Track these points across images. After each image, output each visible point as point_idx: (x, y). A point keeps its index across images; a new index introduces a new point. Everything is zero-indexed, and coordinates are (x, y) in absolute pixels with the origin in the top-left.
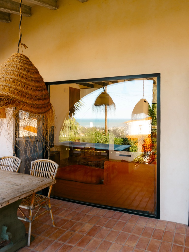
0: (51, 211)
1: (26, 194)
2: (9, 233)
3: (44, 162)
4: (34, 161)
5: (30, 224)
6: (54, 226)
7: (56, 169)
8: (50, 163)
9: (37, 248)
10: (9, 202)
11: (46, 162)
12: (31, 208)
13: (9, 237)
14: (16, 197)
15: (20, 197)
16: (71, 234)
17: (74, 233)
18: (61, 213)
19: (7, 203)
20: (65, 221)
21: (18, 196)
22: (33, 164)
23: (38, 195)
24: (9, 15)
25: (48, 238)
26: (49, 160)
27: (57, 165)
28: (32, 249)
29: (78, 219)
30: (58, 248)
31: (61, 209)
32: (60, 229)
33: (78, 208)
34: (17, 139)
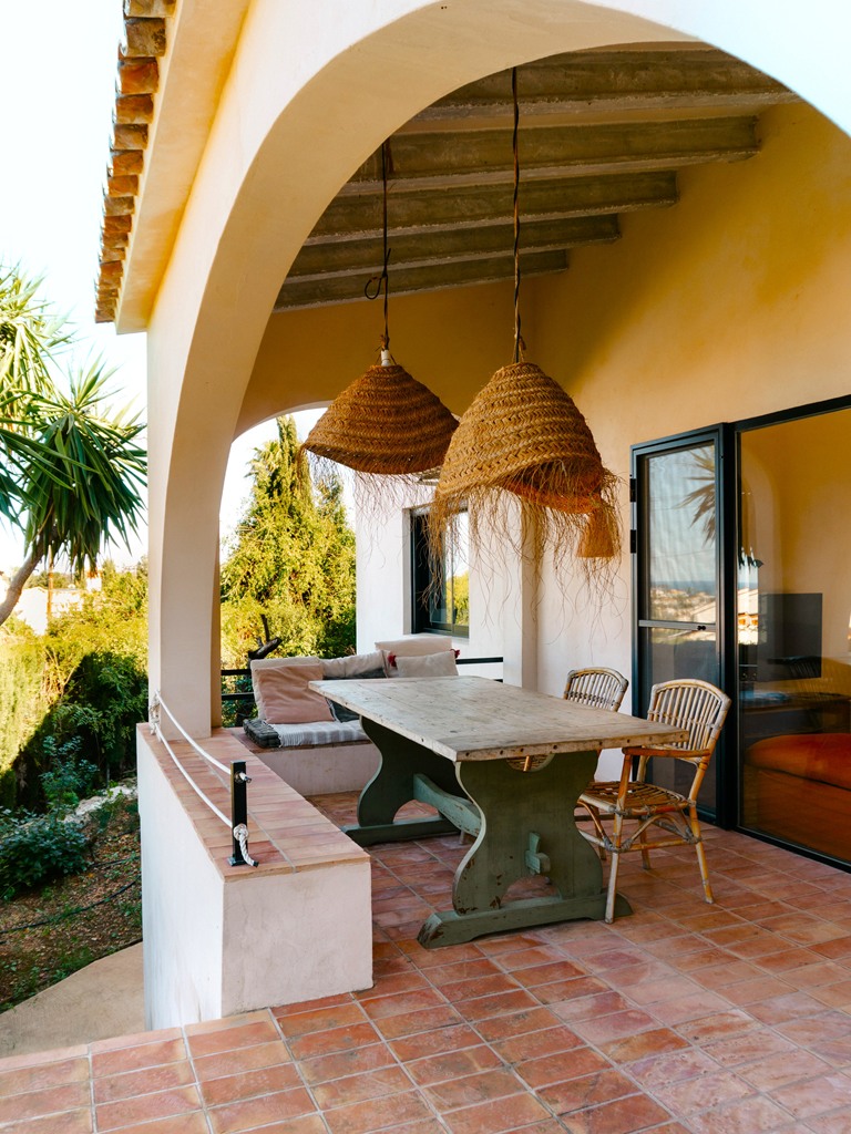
0: (698, 847)
1: (575, 745)
2: (543, 856)
3: (689, 689)
4: (662, 685)
5: (615, 856)
6: (709, 900)
7: (721, 713)
8: (706, 692)
9: (630, 932)
10: (522, 750)
11: (695, 690)
12: (618, 809)
13: (541, 865)
14: (545, 744)
15: (555, 747)
16: (756, 933)
17: (766, 933)
18: (753, 878)
19: (518, 751)
20: (755, 899)
21: (550, 744)
22: (658, 694)
23: (664, 790)
24: (614, 218)
25: (674, 923)
26: (700, 683)
27: (724, 700)
28: (614, 930)
29: (806, 906)
30: (690, 950)
31: (761, 867)
32: (726, 914)
33: (829, 880)
34: (643, 623)
